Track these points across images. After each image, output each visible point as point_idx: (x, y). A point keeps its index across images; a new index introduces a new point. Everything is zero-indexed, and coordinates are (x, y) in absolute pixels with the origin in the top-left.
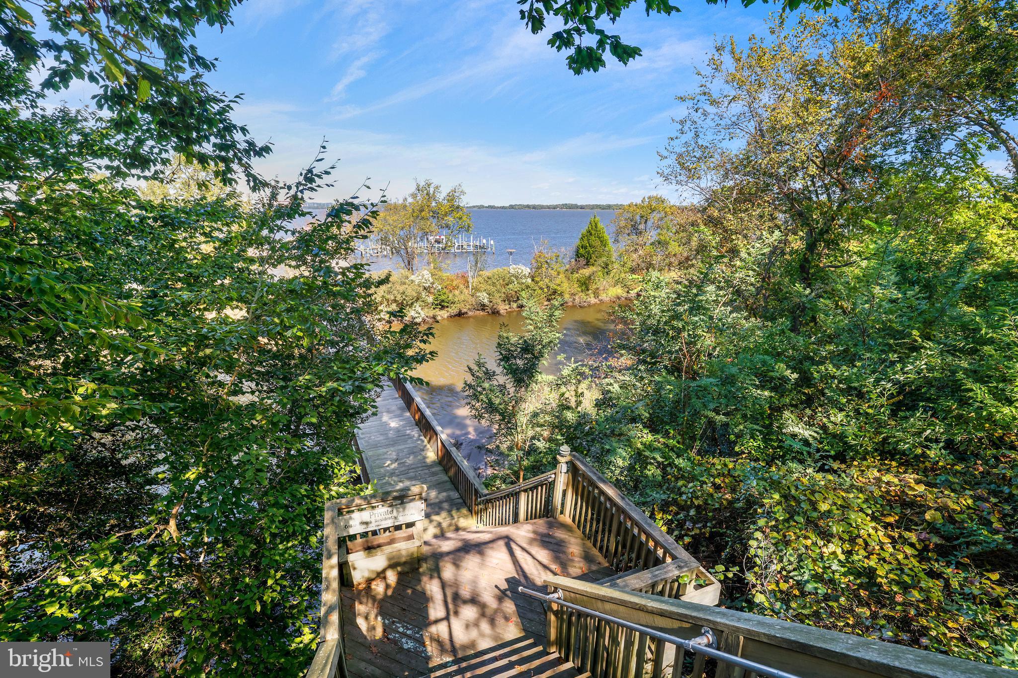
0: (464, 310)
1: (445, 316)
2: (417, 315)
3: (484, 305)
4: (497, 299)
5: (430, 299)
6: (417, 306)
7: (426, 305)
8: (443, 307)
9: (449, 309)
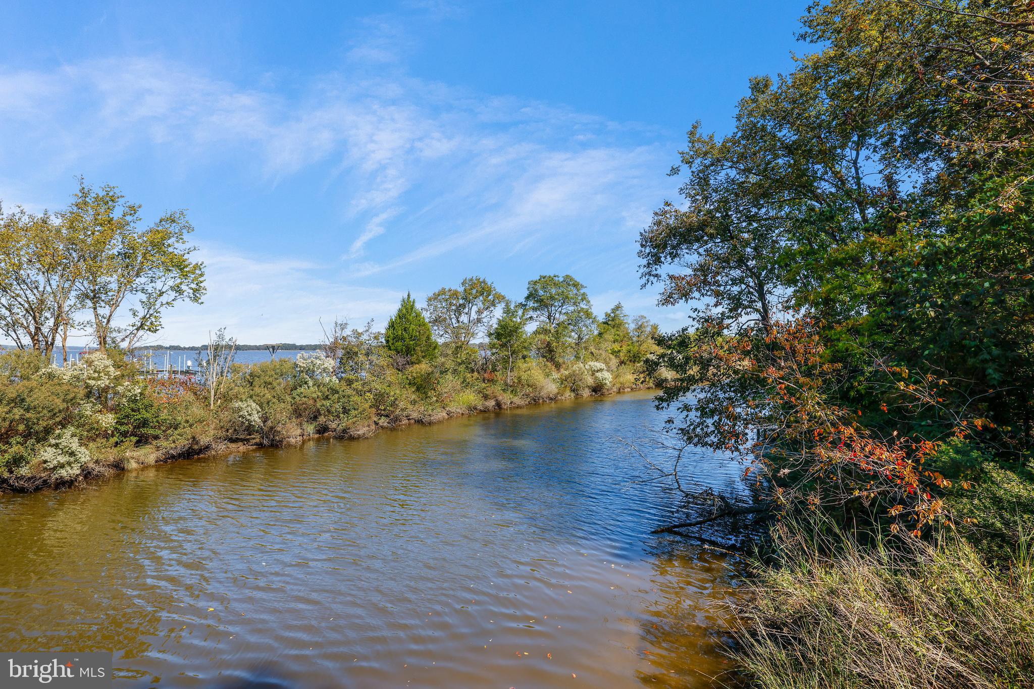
0: (204, 440)
1: (152, 459)
2: (62, 459)
3: (250, 429)
4: (281, 412)
5: (108, 420)
6: (69, 438)
7: (93, 434)
8: (142, 441)
9: (164, 443)
